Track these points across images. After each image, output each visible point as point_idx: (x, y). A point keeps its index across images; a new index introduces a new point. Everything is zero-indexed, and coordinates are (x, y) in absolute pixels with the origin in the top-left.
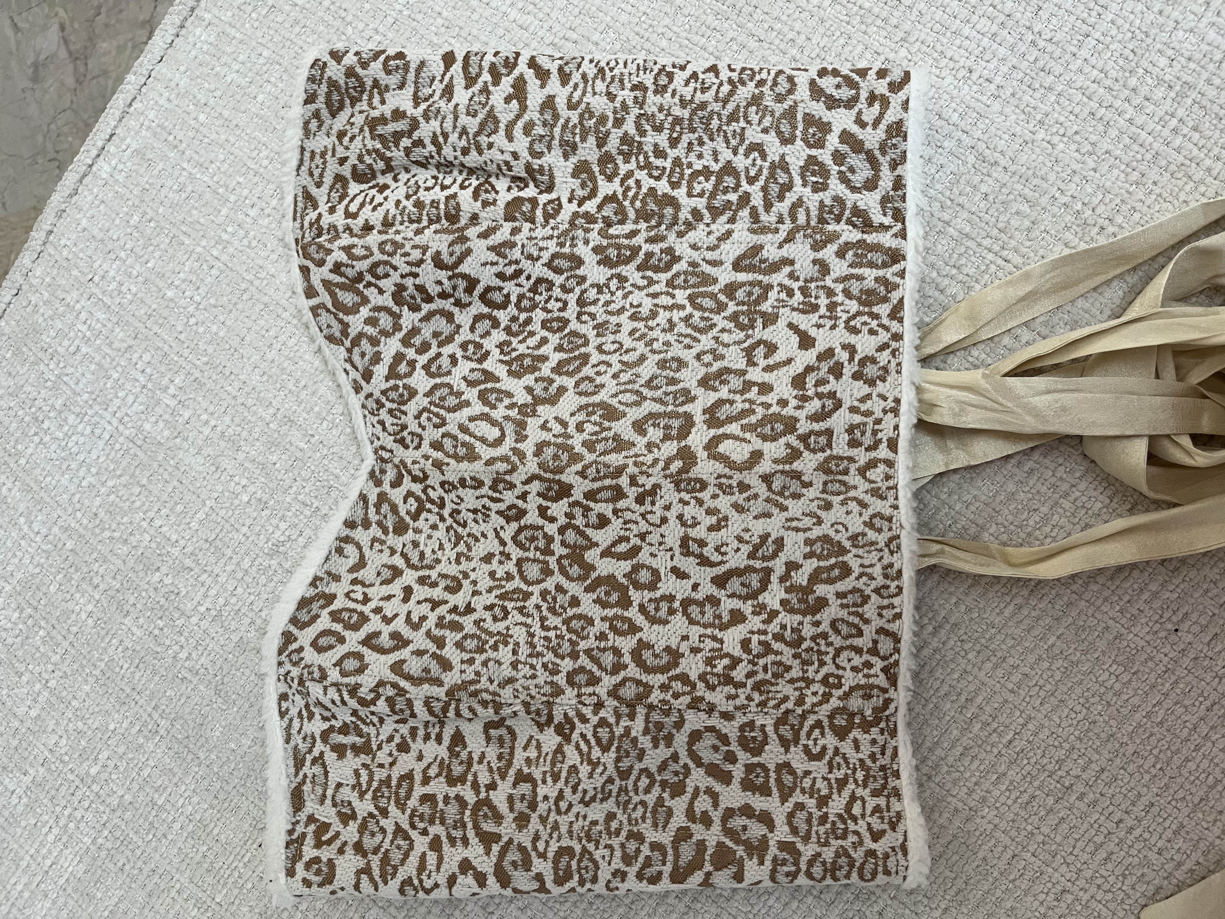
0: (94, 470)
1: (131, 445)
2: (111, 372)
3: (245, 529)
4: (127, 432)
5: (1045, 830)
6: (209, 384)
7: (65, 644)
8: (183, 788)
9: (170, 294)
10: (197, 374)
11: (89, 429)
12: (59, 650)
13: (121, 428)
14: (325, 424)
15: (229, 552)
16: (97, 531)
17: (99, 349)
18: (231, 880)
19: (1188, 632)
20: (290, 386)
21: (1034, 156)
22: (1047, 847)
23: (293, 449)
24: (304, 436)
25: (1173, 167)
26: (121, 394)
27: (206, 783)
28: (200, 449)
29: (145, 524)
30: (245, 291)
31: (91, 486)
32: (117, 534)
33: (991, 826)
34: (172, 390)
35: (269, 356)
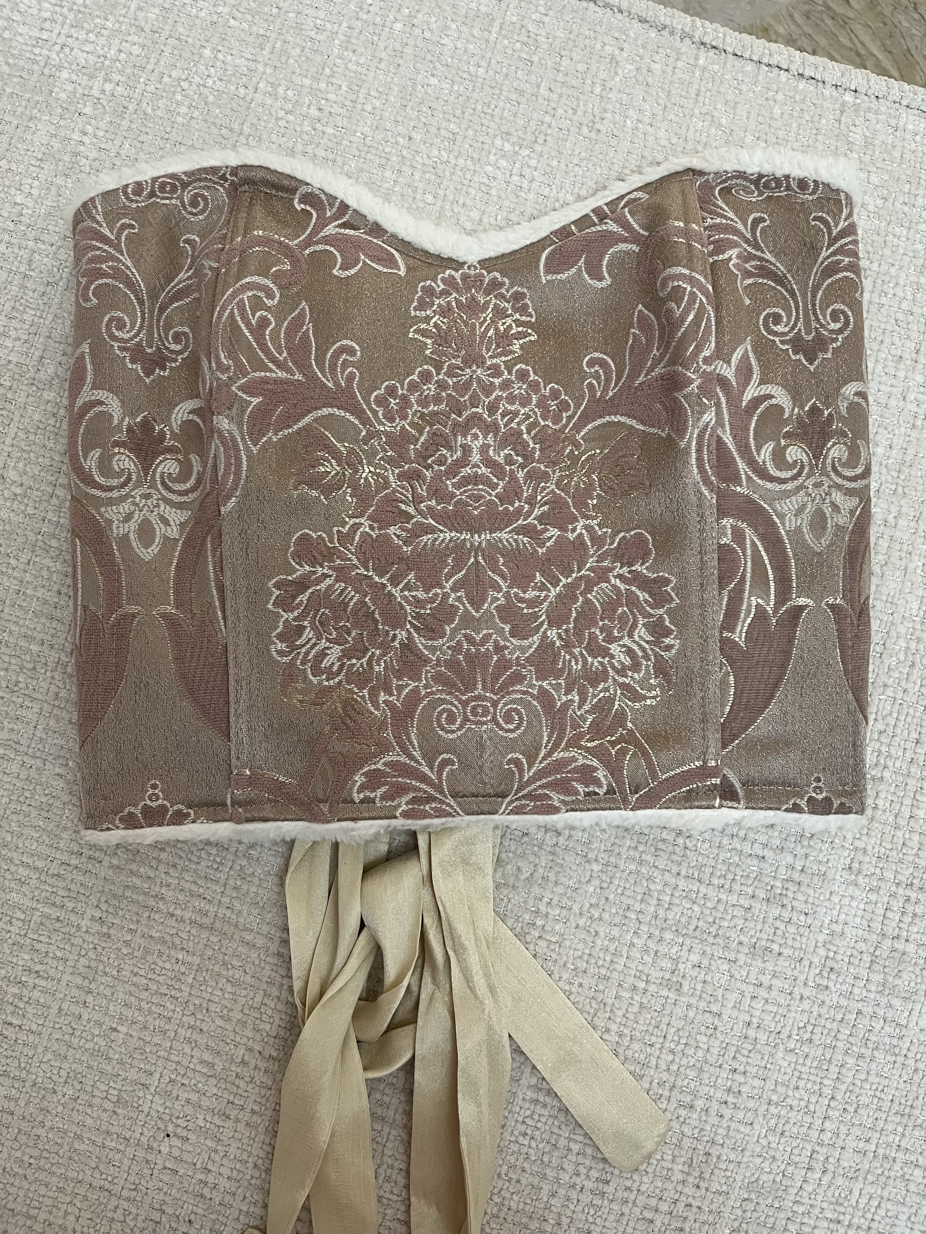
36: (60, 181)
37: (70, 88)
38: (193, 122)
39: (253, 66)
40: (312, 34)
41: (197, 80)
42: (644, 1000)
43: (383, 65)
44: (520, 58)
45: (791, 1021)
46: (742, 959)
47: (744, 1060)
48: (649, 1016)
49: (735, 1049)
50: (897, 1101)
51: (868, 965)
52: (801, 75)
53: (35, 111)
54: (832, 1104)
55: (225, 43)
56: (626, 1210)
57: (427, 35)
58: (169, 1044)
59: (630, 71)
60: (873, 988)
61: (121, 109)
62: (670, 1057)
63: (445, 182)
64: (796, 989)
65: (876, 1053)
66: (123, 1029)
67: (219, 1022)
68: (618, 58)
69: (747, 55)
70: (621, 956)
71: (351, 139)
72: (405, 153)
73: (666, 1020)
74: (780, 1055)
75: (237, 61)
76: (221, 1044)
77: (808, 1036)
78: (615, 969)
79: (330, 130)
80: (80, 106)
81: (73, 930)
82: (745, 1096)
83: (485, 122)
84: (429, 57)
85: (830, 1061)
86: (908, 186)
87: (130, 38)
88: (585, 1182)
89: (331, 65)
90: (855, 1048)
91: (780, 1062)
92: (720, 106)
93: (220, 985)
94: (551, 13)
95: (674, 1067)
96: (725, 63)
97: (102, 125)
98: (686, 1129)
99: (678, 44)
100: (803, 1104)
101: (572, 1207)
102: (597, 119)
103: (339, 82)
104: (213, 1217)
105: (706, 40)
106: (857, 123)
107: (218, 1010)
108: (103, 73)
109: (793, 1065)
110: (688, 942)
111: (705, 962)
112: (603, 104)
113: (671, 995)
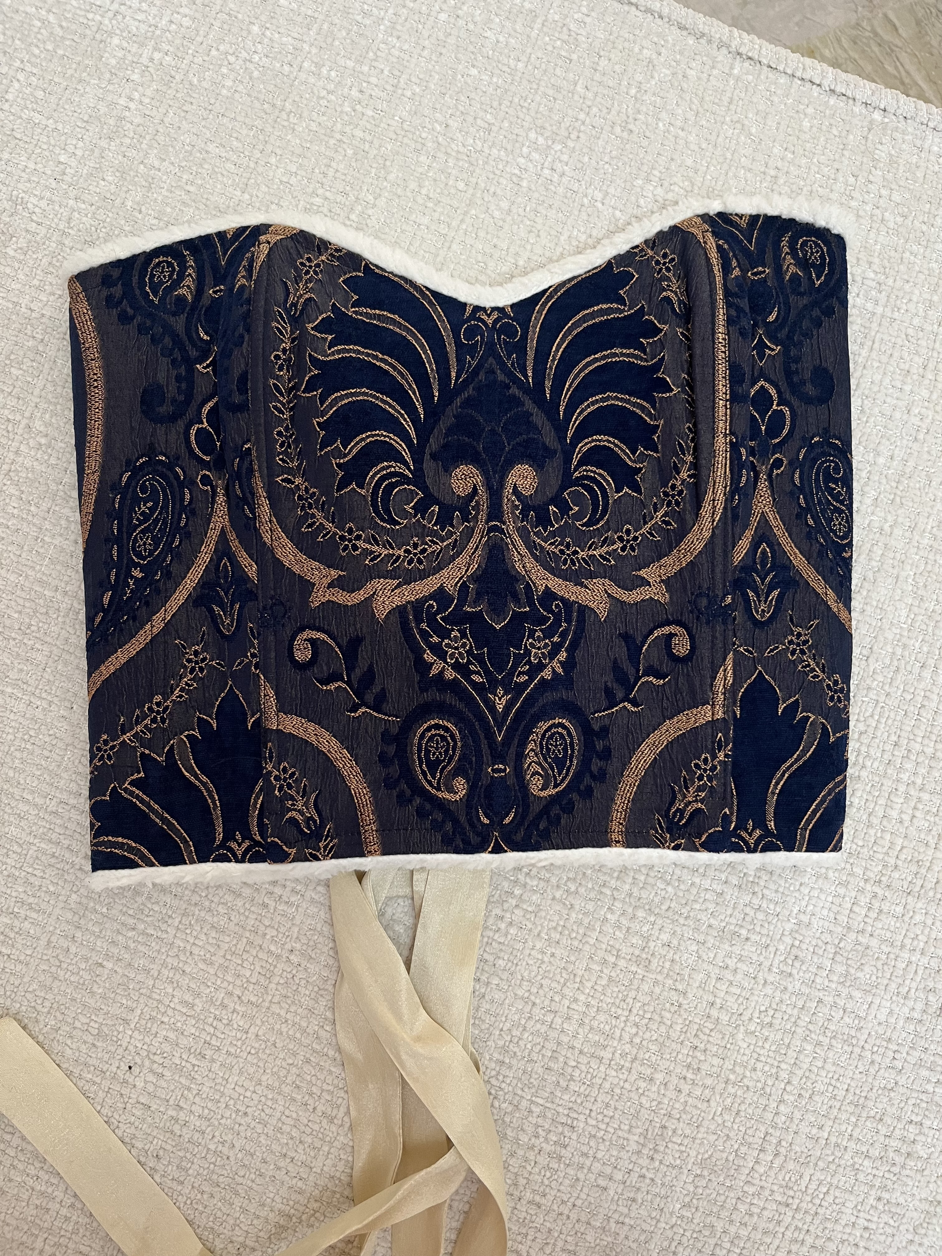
3: (31, 165)
6: (171, 92)
10: (179, 77)
20: (186, 177)
25: (570, 967)
28: (103, 100)
36: (104, 143)
37: (120, 54)
38: (237, 95)
39: (299, 44)
40: (359, 18)
41: (244, 54)
42: (613, 974)
43: (426, 53)
44: (560, 56)
45: (753, 1004)
46: (711, 941)
47: (706, 1037)
48: (616, 989)
49: (696, 1027)
50: (852, 1090)
51: (831, 956)
52: (833, 91)
53: (85, 74)
54: (789, 1088)
55: (274, 21)
56: (581, 1176)
57: (471, 26)
58: (151, 983)
59: (666, 75)
60: (835, 978)
61: (168, 78)
62: (634, 1030)
63: (478, 171)
64: (761, 974)
65: (834, 1042)
66: (109, 965)
67: (201, 965)
68: (655, 62)
69: (781, 68)
70: (595, 930)
71: (389, 122)
72: (440, 139)
73: (633, 994)
74: (740, 1036)
75: (284, 39)
76: (202, 987)
77: (768, 1020)
78: (587, 942)
79: (370, 113)
80: (129, 72)
81: (67, 867)
82: (704, 1073)
83: (521, 115)
84: (471, 48)
85: (788, 1046)
86: (928, 206)
87: (181, 10)
88: (543, 1145)
89: (375, 49)
90: (813, 1036)
91: (740, 1043)
92: (751, 115)
93: (205, 930)
94: (593, 14)
95: (637, 1040)
96: (759, 74)
97: (149, 92)
98: (644, 1100)
99: (715, 52)
100: (760, 1085)
101: (529, 1168)
102: (631, 120)
103: (382, 66)
104: (182, 1154)
105: (743, 50)
106: (884, 141)
107: (202, 953)
108: (153, 42)
109: (752, 1047)
110: (659, 922)
111: (675, 942)
112: (637, 105)
113: (639, 971)
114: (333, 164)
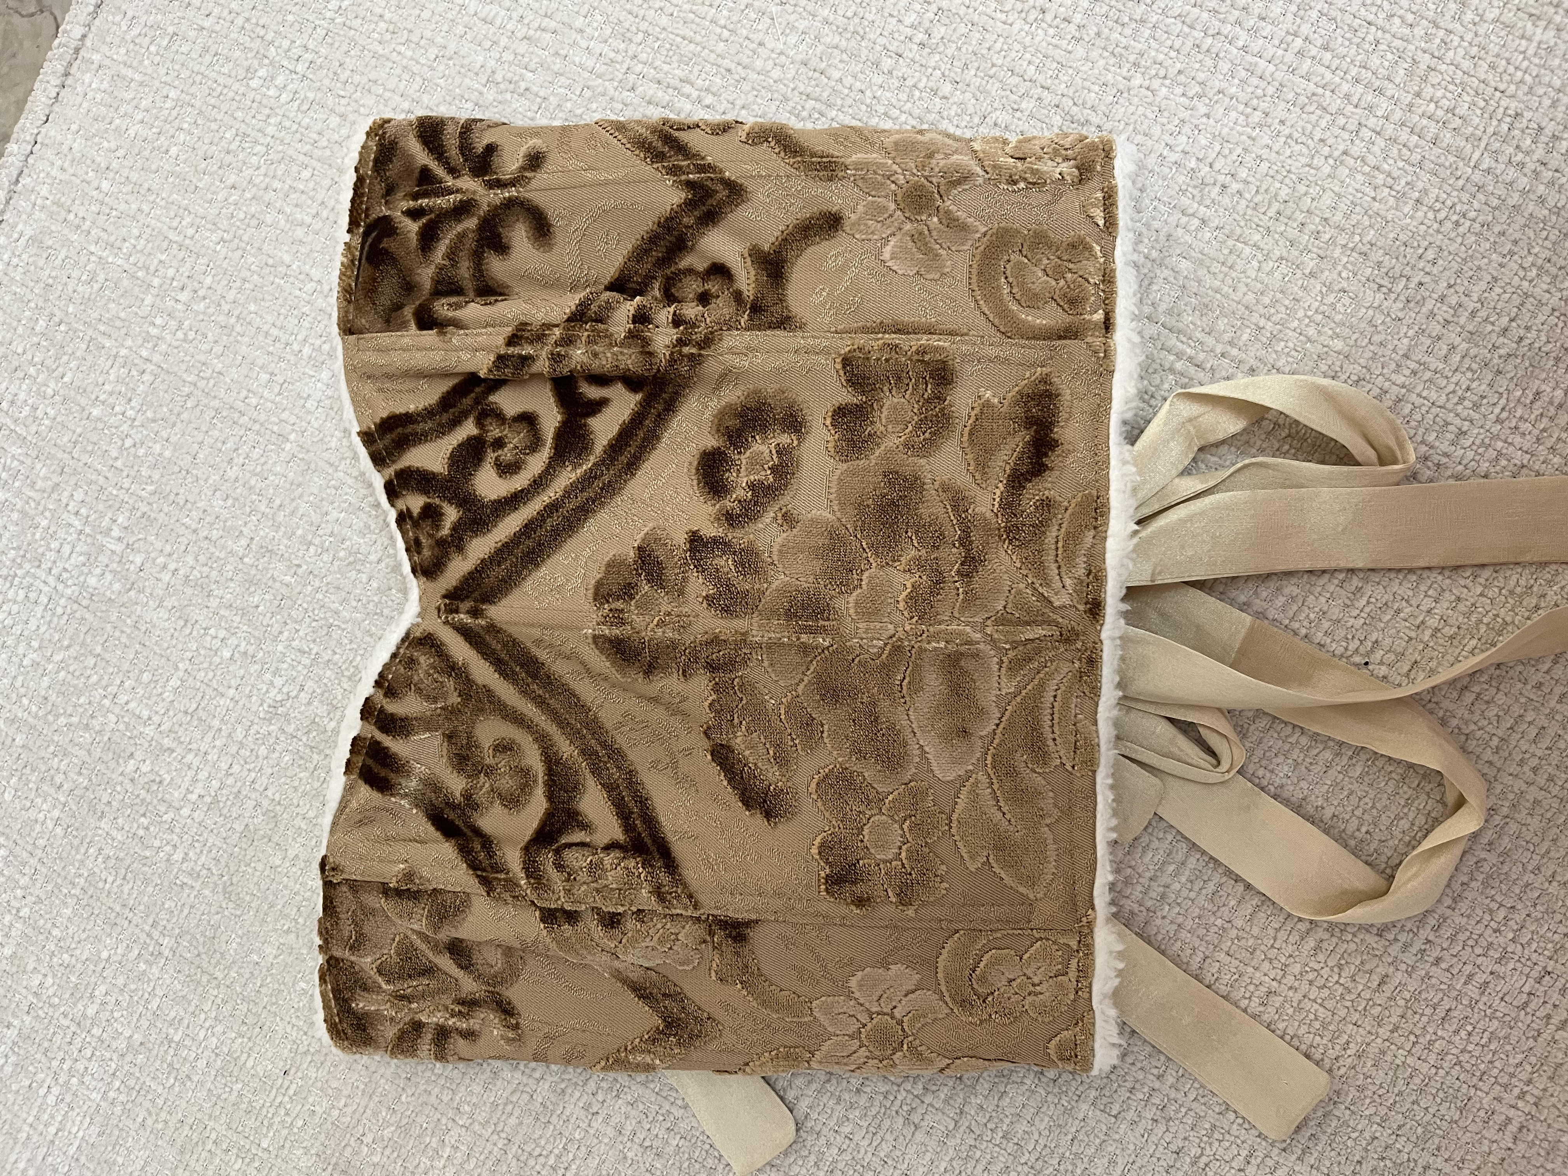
0: (36, 644)
1: (76, 606)
2: (38, 519)
3: (232, 692)
4: (69, 591)
5: (1239, 923)
6: (161, 517)
7: (33, 862)
8: (203, 1016)
9: (96, 412)
10: (144, 508)
11: (22, 594)
12: (27, 870)
13: (60, 587)
14: (312, 549)
15: (216, 723)
16: (50, 718)
17: (19, 493)
18: (277, 1120)
19: (1381, 663)
20: (263, 508)
21: (1132, 109)
22: (1243, 943)
23: (278, 585)
24: (289, 567)
25: (1303, 99)
26: (54, 545)
27: (229, 1007)
28: (162, 601)
29: (107, 702)
30: (188, 396)
31: (35, 664)
32: (75, 720)
33: (1175, 927)
34: (116, 533)
35: (231, 474)
114: (265, 328)
